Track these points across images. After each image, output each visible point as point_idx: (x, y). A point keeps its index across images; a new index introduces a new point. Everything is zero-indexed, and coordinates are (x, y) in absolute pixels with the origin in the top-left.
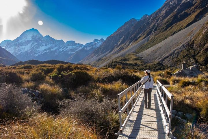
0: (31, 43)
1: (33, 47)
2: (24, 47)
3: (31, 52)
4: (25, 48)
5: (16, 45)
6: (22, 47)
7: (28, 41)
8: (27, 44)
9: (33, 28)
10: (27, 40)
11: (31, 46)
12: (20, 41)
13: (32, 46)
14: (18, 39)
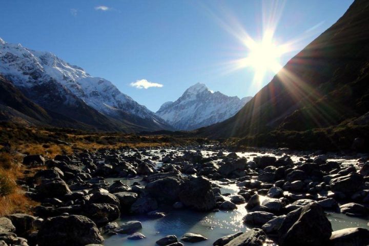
0: (195, 104)
1: (197, 110)
2: (186, 110)
3: (195, 116)
4: (187, 112)
5: (177, 108)
6: (184, 110)
7: (191, 102)
8: (191, 106)
9: (199, 83)
10: (190, 100)
11: (195, 108)
12: (182, 102)
13: (197, 108)
14: (179, 100)
